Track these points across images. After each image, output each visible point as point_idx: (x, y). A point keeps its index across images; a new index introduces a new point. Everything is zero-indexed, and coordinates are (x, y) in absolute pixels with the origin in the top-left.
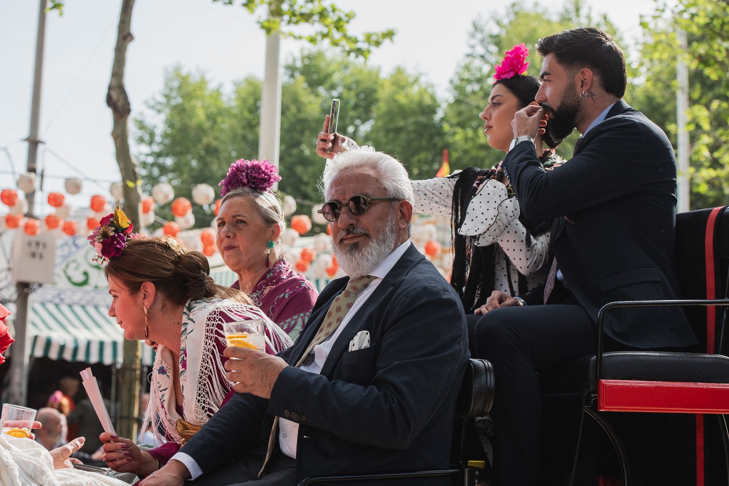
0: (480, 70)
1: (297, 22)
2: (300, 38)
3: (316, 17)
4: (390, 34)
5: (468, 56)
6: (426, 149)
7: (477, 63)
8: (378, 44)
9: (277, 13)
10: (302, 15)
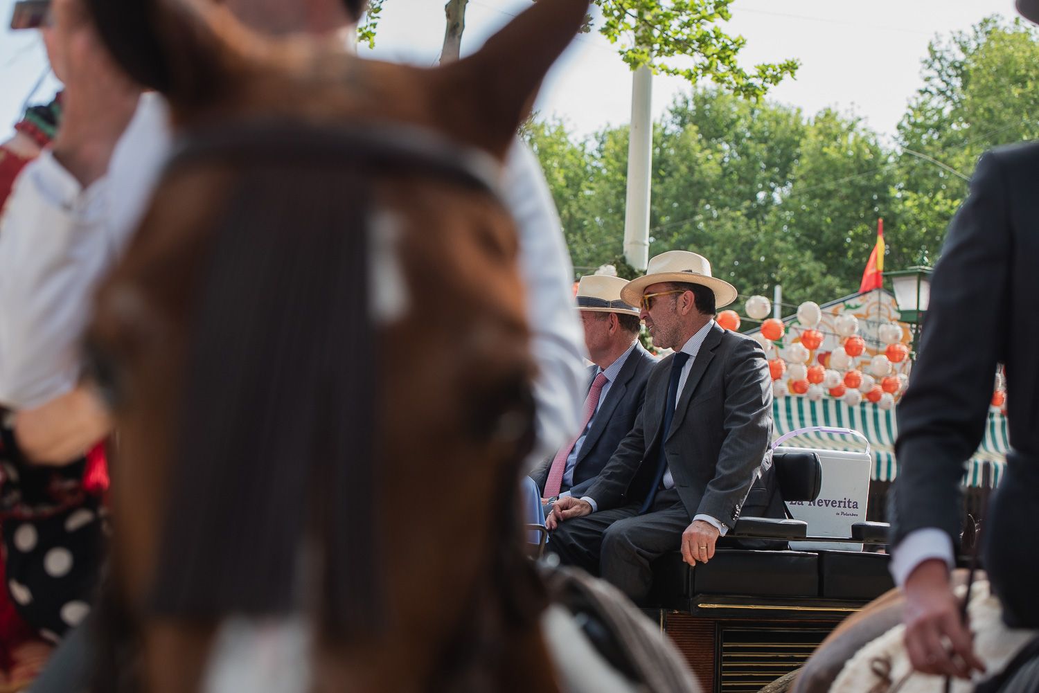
0: (940, 111)
1: (671, 52)
2: (676, 73)
3: (695, 45)
4: (791, 67)
5: (922, 92)
6: (864, 220)
7: (936, 102)
8: (776, 79)
9: (644, 40)
10: (677, 41)
